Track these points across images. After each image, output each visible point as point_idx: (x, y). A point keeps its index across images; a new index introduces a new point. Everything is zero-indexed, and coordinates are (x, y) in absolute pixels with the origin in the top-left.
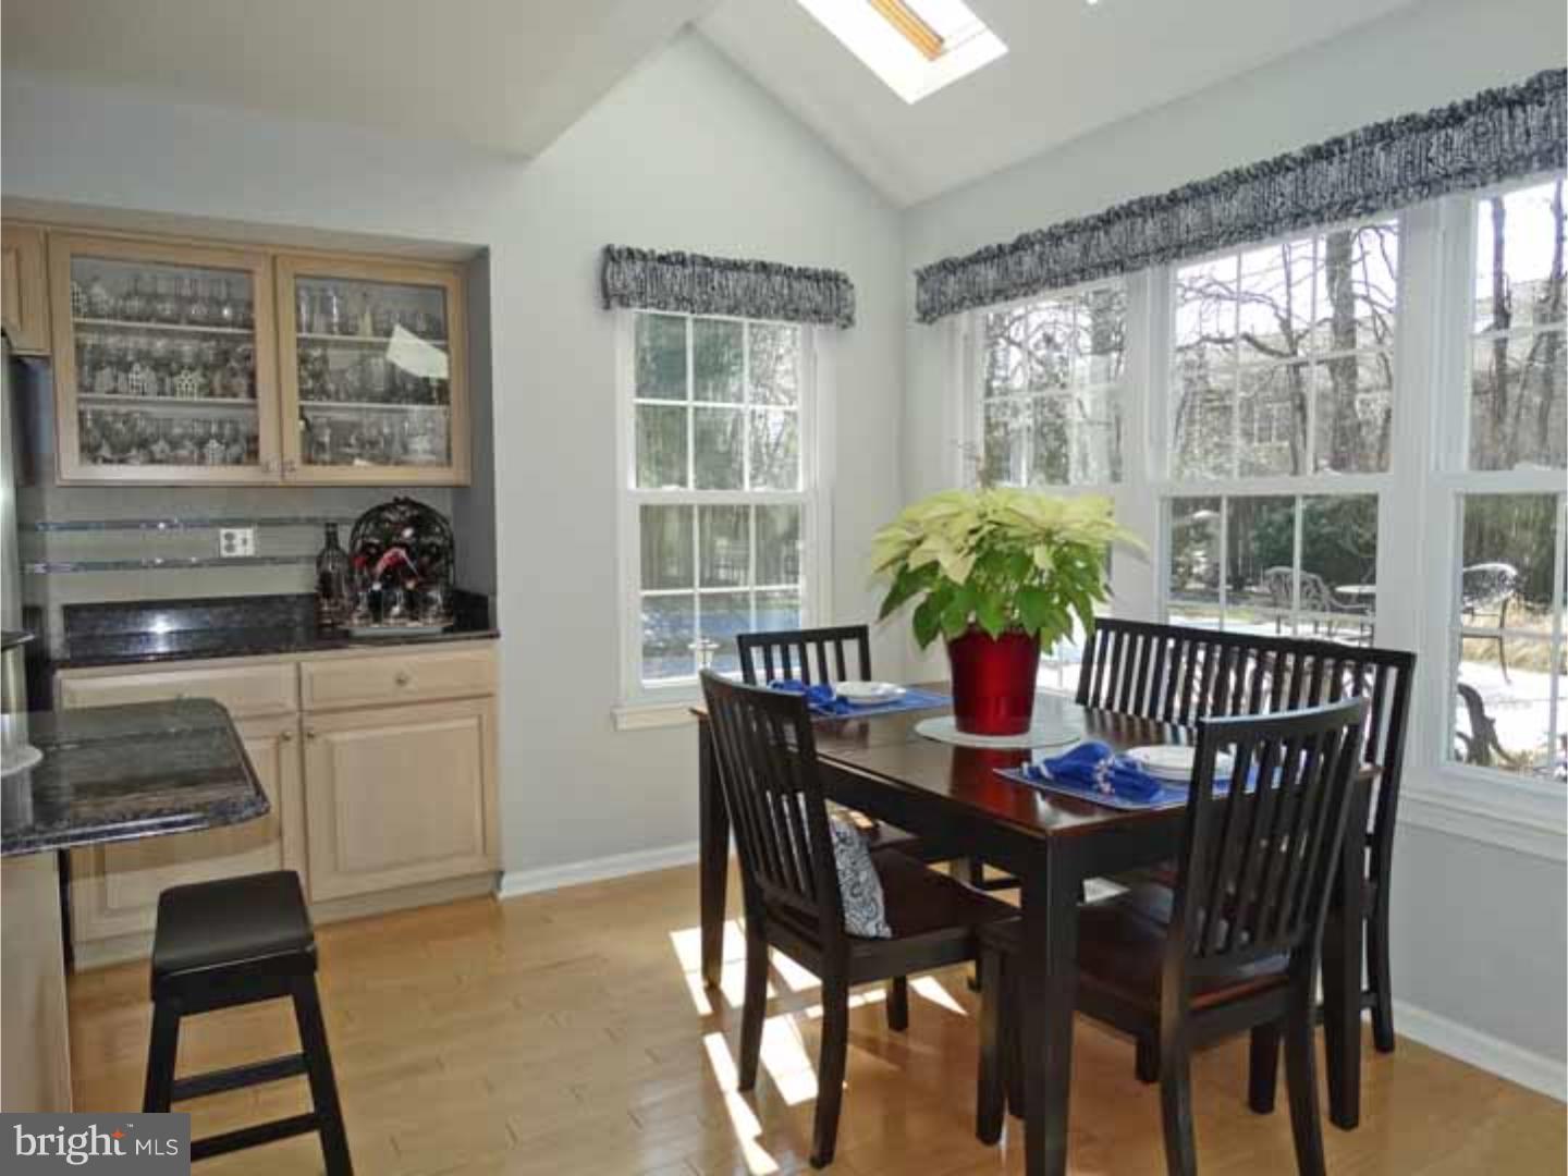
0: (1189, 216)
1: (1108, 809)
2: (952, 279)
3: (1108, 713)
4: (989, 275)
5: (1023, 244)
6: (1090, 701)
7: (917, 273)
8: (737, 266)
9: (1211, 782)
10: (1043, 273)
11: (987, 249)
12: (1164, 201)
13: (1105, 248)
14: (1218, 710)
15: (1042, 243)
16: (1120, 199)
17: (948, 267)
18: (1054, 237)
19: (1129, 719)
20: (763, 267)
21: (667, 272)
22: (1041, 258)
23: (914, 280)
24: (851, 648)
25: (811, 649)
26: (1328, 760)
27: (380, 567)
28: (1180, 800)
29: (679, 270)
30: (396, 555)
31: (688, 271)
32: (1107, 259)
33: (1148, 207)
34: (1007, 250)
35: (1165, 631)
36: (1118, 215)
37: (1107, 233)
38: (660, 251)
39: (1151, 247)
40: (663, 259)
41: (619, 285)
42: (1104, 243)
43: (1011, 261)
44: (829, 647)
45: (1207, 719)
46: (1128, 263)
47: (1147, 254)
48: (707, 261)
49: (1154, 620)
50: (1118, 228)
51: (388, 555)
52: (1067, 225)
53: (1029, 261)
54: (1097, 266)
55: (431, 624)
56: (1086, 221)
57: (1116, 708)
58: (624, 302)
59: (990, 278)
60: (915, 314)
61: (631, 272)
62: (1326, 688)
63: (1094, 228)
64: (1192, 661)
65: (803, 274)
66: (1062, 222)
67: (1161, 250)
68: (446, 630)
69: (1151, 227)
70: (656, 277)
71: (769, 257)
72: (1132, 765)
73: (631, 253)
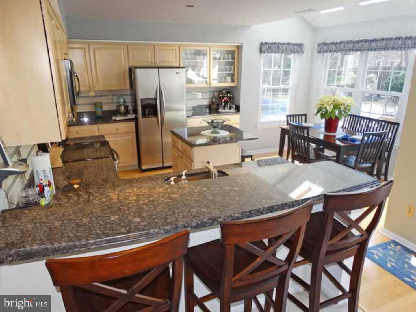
0: (374, 44)
1: (349, 143)
2: (325, 46)
3: (347, 130)
4: (334, 47)
5: (341, 42)
6: (344, 127)
7: (318, 44)
8: (284, 44)
9: (364, 141)
10: (344, 49)
11: (334, 42)
12: (370, 41)
13: (357, 47)
14: (366, 131)
15: (345, 43)
16: (361, 39)
17: (325, 44)
18: (348, 43)
19: (351, 131)
20: (289, 44)
21: (272, 46)
22: (345, 47)
23: (317, 45)
24: (304, 117)
25: (297, 117)
26: (381, 138)
27: (223, 100)
28: (359, 143)
29: (274, 45)
30: (226, 99)
31: (276, 45)
32: (357, 49)
33: (366, 41)
34: (338, 43)
35: (359, 117)
36: (361, 41)
37: (358, 44)
38: (271, 42)
39: (366, 48)
40: (271, 44)
41: (264, 49)
42: (357, 46)
43: (338, 46)
44: (300, 117)
45: (365, 132)
46: (361, 50)
47: (365, 49)
48: (279, 44)
49: (358, 115)
50: (360, 44)
51: (225, 99)
52: (350, 41)
53: (342, 46)
54: (355, 50)
55: (233, 110)
56: (355, 41)
57: (349, 129)
58: (264, 52)
59: (334, 48)
60: (316, 52)
61: (266, 46)
62: (385, 128)
63: (356, 43)
64: (363, 122)
65: (296, 44)
66: (349, 40)
67: (368, 49)
68: (235, 112)
69: (367, 45)
70: (270, 47)
71: (289, 42)
72: (353, 138)
73: (266, 43)
